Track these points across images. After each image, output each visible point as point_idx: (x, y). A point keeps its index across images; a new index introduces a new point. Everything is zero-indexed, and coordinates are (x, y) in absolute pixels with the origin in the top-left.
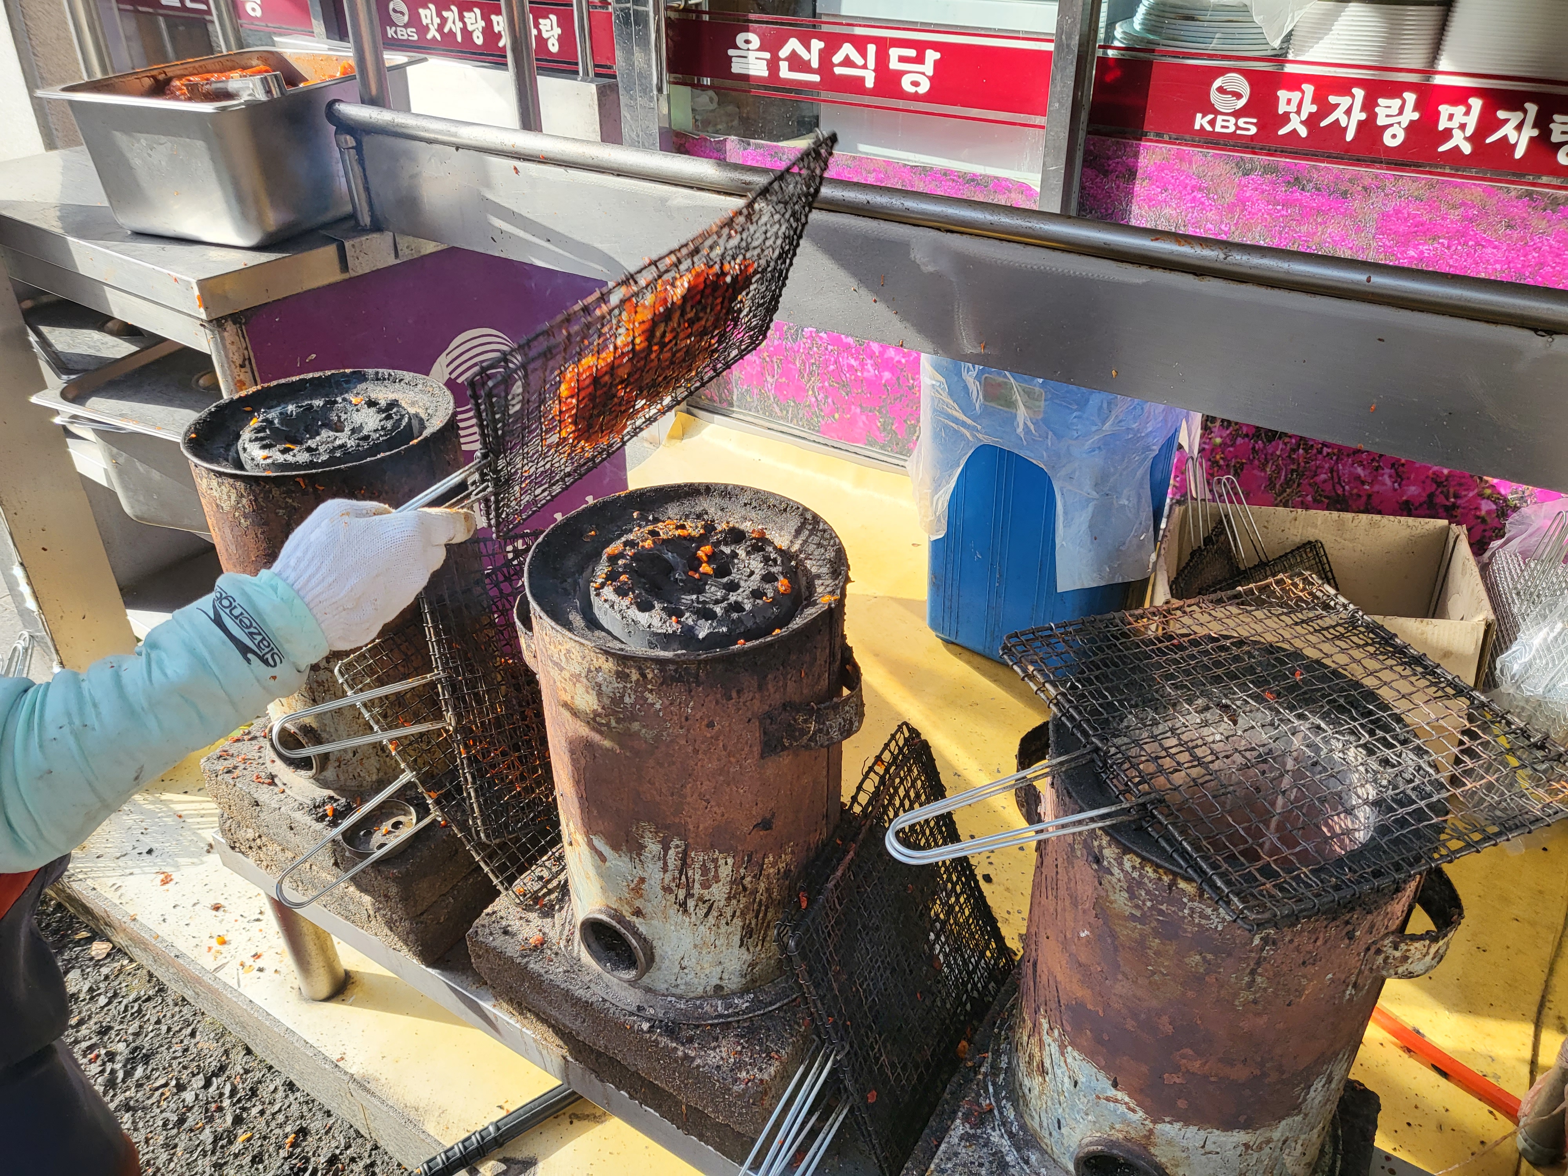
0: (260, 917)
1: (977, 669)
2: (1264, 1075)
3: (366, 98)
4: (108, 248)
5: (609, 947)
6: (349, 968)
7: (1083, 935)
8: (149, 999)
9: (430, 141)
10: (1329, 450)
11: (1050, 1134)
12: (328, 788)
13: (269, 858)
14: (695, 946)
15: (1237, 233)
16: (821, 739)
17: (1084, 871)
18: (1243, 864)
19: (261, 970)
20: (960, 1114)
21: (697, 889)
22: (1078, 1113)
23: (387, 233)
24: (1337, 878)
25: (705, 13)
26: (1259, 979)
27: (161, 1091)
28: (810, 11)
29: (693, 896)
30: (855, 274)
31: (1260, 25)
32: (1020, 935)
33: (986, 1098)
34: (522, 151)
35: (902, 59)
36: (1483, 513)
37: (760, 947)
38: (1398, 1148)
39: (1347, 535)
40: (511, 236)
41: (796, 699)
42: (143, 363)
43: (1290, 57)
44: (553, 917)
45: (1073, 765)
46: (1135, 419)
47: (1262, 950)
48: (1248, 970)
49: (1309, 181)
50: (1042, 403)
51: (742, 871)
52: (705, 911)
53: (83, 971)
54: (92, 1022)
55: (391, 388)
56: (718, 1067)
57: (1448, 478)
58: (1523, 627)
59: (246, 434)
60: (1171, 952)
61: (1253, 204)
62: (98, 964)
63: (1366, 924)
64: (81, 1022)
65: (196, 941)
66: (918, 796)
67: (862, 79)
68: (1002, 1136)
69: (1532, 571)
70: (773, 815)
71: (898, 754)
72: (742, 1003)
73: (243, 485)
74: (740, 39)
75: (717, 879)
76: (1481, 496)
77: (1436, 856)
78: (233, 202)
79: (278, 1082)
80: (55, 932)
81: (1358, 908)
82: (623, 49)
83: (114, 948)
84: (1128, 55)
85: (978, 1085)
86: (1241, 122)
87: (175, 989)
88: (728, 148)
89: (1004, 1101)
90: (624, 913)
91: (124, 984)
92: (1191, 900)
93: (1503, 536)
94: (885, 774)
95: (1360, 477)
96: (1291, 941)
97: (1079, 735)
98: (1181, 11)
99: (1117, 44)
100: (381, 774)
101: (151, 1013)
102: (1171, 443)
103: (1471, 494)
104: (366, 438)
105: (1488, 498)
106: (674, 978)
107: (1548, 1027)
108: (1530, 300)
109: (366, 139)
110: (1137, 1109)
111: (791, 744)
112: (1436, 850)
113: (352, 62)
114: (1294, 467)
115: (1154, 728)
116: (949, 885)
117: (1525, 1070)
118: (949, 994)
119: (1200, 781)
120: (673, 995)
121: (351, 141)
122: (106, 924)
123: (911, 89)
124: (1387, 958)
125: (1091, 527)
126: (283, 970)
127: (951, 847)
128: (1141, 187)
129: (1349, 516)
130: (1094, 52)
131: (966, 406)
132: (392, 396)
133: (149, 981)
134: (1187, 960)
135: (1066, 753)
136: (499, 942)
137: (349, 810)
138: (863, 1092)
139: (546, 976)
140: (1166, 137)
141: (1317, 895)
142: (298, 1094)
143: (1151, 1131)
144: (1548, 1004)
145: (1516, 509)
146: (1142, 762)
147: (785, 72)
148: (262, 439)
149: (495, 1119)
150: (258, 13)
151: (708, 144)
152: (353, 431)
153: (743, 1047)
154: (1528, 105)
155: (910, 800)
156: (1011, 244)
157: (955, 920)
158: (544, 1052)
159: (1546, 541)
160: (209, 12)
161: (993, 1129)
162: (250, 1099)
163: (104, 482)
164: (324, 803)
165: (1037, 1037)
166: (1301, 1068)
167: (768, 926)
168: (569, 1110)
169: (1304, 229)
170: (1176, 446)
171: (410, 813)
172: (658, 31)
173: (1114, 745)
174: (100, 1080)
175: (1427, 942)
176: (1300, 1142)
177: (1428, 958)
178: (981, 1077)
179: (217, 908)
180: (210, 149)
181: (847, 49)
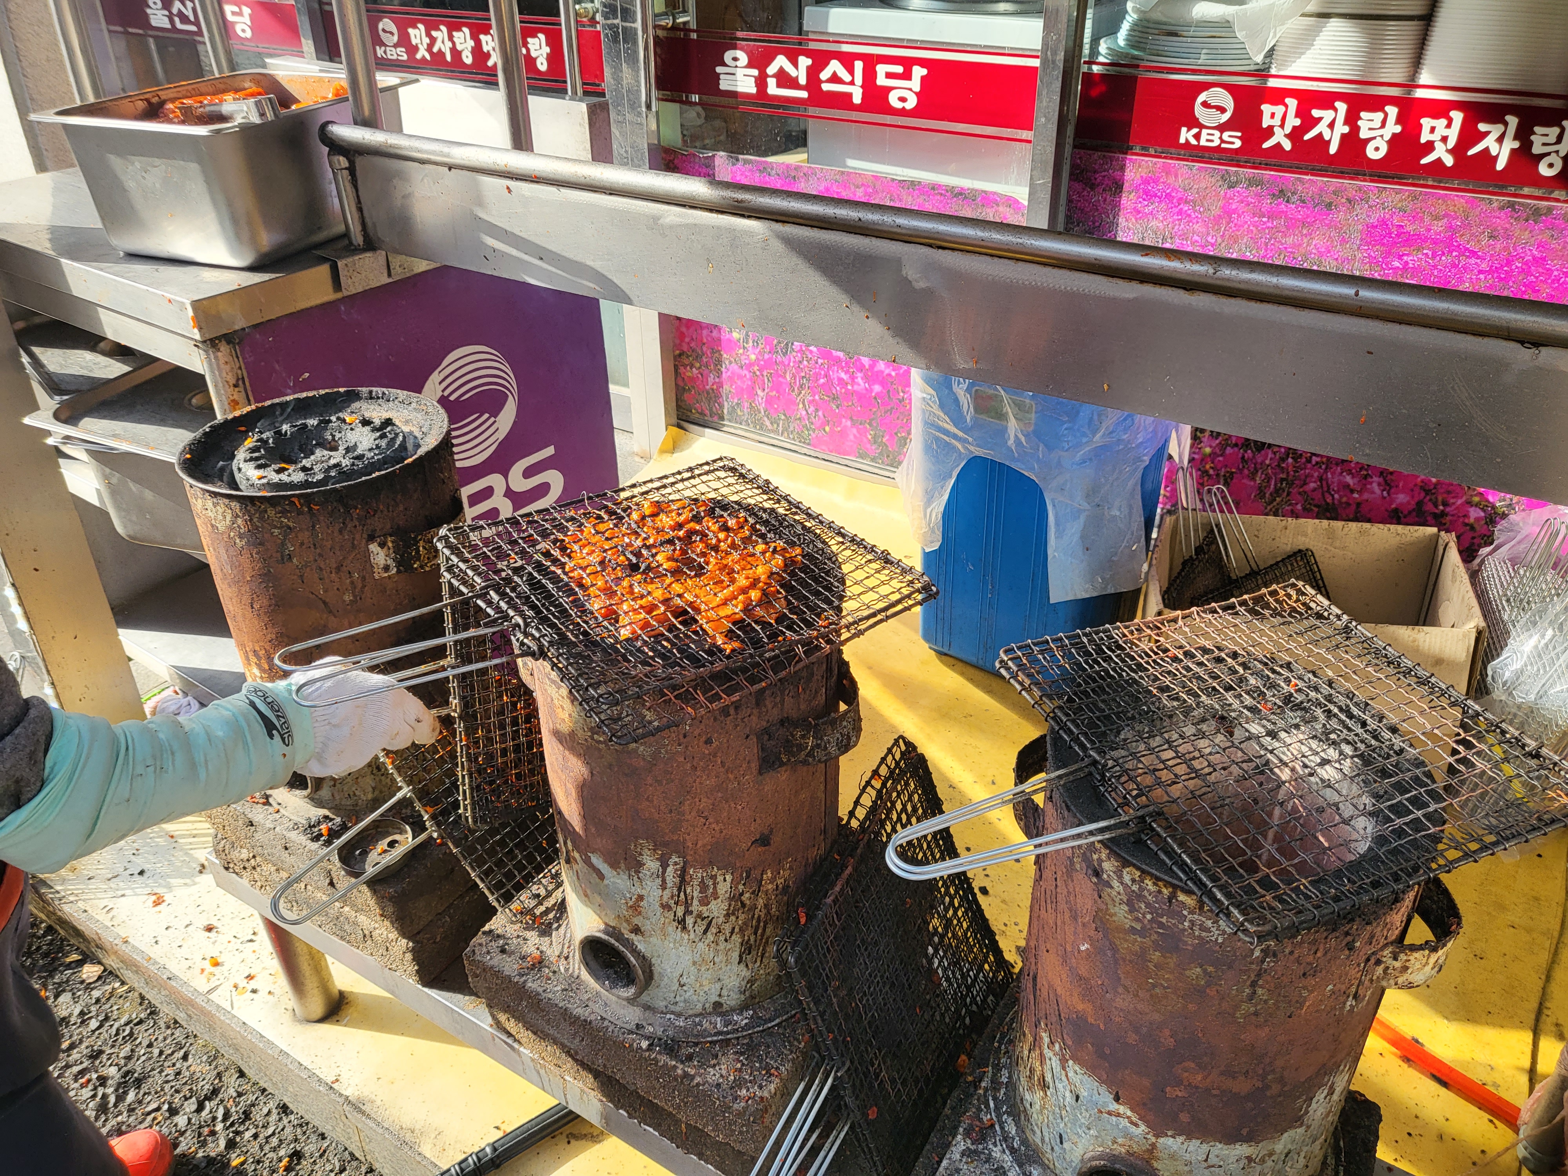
0: (253, 937)
1: (971, 680)
2: (1268, 1087)
3: (359, 120)
4: (101, 270)
5: (607, 965)
6: (343, 989)
7: (1083, 948)
8: (141, 1022)
9: (423, 162)
10: (1318, 459)
11: (1052, 1149)
12: (323, 807)
13: (263, 879)
14: (694, 963)
15: (1223, 245)
16: (819, 754)
17: (1084, 884)
18: (1242, 876)
19: (254, 991)
20: (961, 1130)
21: (695, 906)
22: (1080, 1127)
23: (379, 252)
24: (1336, 889)
25: (693, 31)
26: (1260, 991)
27: (153, 1115)
28: (796, 29)
29: (691, 912)
30: (847, 291)
31: (1242, 40)
32: (1018, 948)
33: (986, 1113)
34: (515, 171)
35: (889, 75)
36: (1472, 520)
37: (758, 963)
38: (1399, 1158)
39: (1337, 544)
40: (504, 254)
41: (794, 714)
42: (136, 383)
43: (1273, 71)
44: (550, 935)
45: (1071, 778)
46: (1125, 430)
47: (1263, 962)
48: (1249, 983)
49: (1294, 193)
50: (1033, 415)
51: (741, 887)
52: (704, 927)
53: (74, 994)
54: (83, 1046)
55: (385, 406)
56: (718, 1085)
57: (1436, 485)
58: (1513, 633)
59: (241, 454)
60: (1172, 965)
61: (1239, 216)
62: (89, 987)
63: (1366, 935)
64: (72, 1046)
65: (189, 963)
66: (915, 809)
67: (849, 96)
68: (1004, 1151)
69: (1522, 578)
70: (771, 832)
71: (895, 768)
72: (741, 1020)
73: (238, 505)
74: (728, 56)
75: (715, 896)
76: (1469, 503)
77: (1434, 866)
78: (228, 223)
79: (272, 1105)
80: (46, 955)
81: (1358, 919)
82: (612, 67)
83: (105, 970)
84: (1113, 70)
85: (978, 1100)
86: (1226, 136)
87: (167, 1011)
88: (717, 163)
89: (1005, 1116)
90: (624, 931)
91: (115, 1008)
92: (1191, 912)
93: (1491, 543)
94: (882, 788)
95: (1349, 485)
96: (1291, 953)
97: (1076, 748)
98: (1165, 27)
99: (1101, 59)
100: (377, 793)
101: (143, 1036)
102: (1161, 454)
103: (1459, 502)
104: (360, 457)
105: (1477, 505)
106: (673, 995)
107: (1546, 1034)
108: (1517, 312)
109: (359, 161)
110: (1140, 1122)
111: (789, 760)
112: (1433, 860)
113: (345, 84)
114: (1283, 476)
115: (1151, 741)
116: (947, 899)
117: (1524, 1079)
118: (948, 1009)
119: (1198, 793)
120: (672, 1013)
121: (343, 162)
122: (97, 946)
123: (898, 105)
124: (1387, 968)
125: (1083, 537)
126: (277, 991)
127: (949, 863)
128: (1128, 199)
129: (1340, 524)
130: (1079, 68)
131: (957, 419)
132: (386, 415)
133: (141, 1004)
134: (1188, 973)
135: (1064, 766)
136: (496, 960)
137: (344, 828)
138: (863, 1109)
139: (544, 995)
140: (1152, 151)
141: (1317, 907)
142: (292, 1117)
143: (1153, 1145)
144: (1546, 1012)
145: (1504, 516)
146: (1140, 775)
147: (773, 88)
148: (257, 459)
149: (492, 1141)
150: (248, 34)
151: (697, 160)
152: (348, 450)
153: (743, 1065)
154: (1508, 118)
155: (907, 814)
156: (1002, 260)
157: (953, 934)
158: (542, 1072)
159: (1535, 547)
160: (200, 33)
161: (995, 1145)
162: (243, 1123)
163: (96, 503)
164: (319, 823)
165: (1038, 1052)
166: (1303, 1080)
167: (767, 942)
168: (567, 1129)
169: (1290, 240)
170: (1166, 456)
171: (406, 832)
172: (646, 48)
173: (1112, 758)
174: (91, 1105)
175: (1427, 952)
176: (1303, 1154)
177: (1428, 968)
178: (981, 1092)
179: (209, 929)
180: (204, 172)
181: (835, 66)
